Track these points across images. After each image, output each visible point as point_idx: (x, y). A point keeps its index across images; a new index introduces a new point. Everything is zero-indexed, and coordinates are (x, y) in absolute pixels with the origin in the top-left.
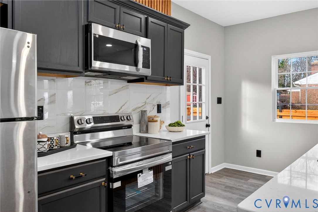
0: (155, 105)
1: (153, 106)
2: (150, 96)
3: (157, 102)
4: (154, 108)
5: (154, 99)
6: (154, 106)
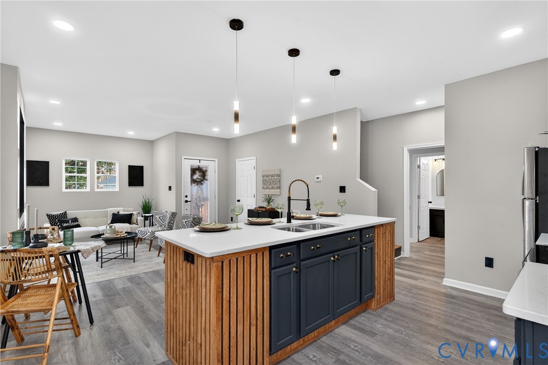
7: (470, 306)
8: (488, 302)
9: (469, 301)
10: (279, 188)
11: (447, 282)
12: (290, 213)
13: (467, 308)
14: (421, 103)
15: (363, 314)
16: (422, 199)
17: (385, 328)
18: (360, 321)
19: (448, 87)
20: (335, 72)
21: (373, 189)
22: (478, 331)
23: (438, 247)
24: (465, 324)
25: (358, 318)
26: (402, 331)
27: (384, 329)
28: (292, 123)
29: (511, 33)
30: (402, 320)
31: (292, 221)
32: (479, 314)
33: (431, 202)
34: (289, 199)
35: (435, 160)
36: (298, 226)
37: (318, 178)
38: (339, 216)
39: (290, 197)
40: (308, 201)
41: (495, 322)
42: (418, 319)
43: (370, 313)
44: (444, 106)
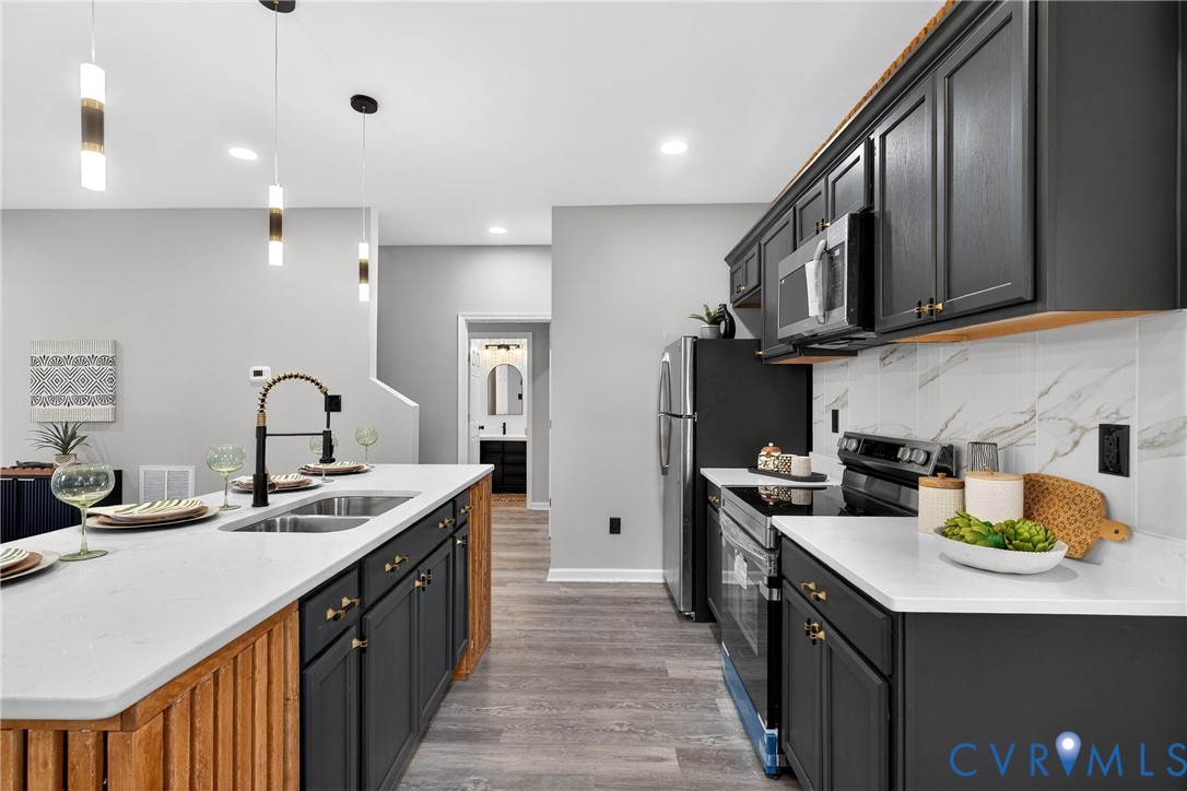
0: (1085, 430)
1: (1073, 430)
2: (1056, 383)
3: (1098, 412)
4: (1076, 443)
5: (1077, 396)
6: (1076, 434)
7: (603, 608)
8: (622, 594)
9: (598, 600)
10: (113, 399)
11: (556, 575)
12: (266, 476)
13: (603, 613)
14: (497, 232)
15: (449, 696)
16: (472, 423)
17: (508, 709)
18: (452, 715)
19: (559, 212)
20: (364, 104)
21: (413, 404)
22: (637, 649)
23: (502, 511)
24: (618, 645)
25: (443, 712)
26: (539, 701)
27: (508, 714)
28: (271, 207)
29: (674, 147)
30: (528, 678)
31: (271, 498)
32: (623, 619)
33: (482, 428)
34: (262, 433)
35: (487, 346)
36: (293, 512)
37: (258, 373)
38: (366, 471)
39: (265, 428)
40: (327, 436)
41: (647, 624)
42: (549, 664)
43: (462, 689)
44: (550, 246)
